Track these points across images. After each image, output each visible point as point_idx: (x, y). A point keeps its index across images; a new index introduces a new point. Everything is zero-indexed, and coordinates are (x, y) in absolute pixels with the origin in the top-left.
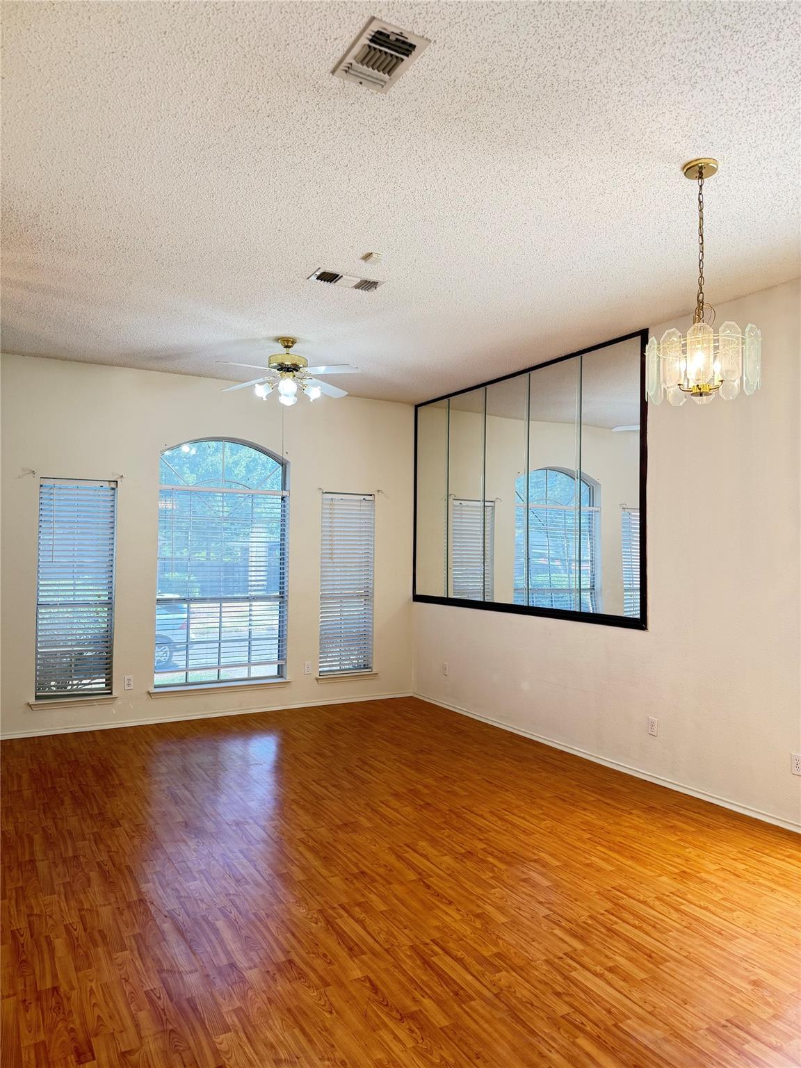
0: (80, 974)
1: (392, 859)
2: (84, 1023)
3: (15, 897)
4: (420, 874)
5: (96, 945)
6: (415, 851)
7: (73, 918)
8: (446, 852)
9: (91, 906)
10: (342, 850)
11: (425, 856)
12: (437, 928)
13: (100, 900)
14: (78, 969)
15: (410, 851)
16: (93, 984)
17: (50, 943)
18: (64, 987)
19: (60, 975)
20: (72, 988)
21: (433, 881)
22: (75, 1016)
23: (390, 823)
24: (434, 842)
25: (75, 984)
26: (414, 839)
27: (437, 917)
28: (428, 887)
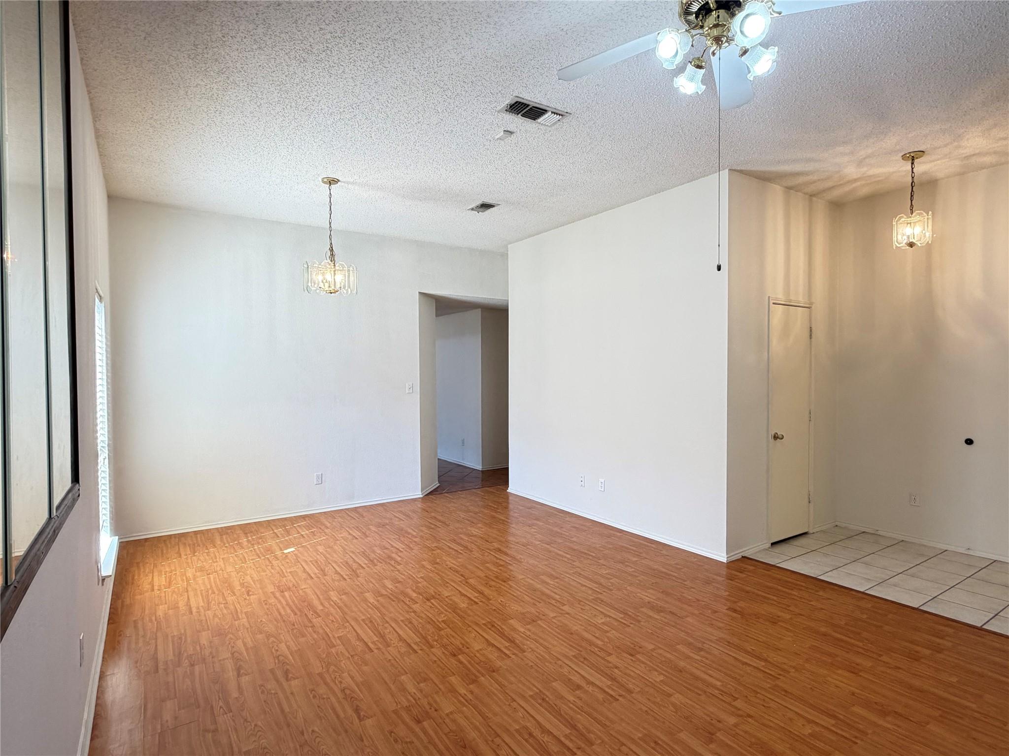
1: (487, 591)
4: (467, 582)
6: (469, 598)
8: (447, 599)
10: (525, 596)
11: (463, 595)
12: (459, 558)
15: (473, 598)
21: (458, 578)
23: (493, 626)
24: (454, 609)
26: (471, 610)
27: (459, 562)
28: (462, 575)
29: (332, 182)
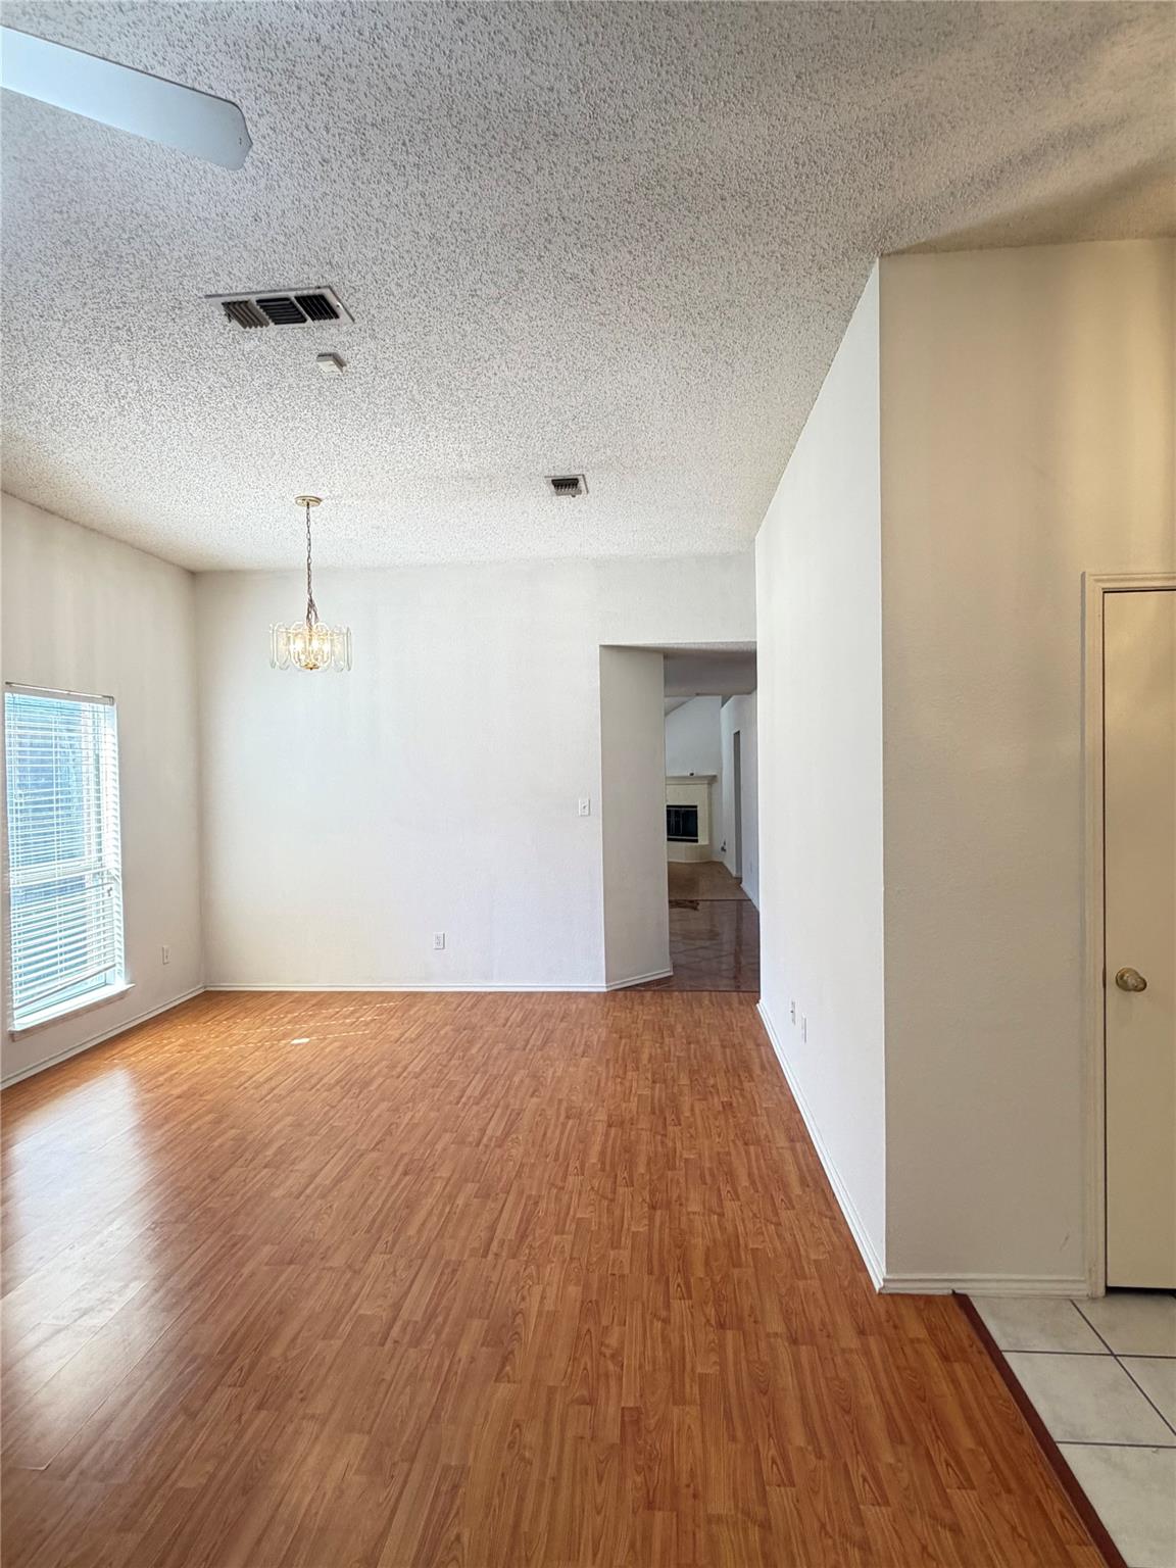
0: (727, 1149)
2: (727, 1120)
3: (803, 1259)
5: (711, 1169)
7: (730, 1206)
9: (709, 1216)
13: (698, 1222)
14: (728, 1154)
16: (717, 1140)
17: (753, 1183)
18: (740, 1143)
19: (743, 1153)
20: (733, 1141)
22: (732, 1124)
25: (731, 1144)
29: (309, 502)
